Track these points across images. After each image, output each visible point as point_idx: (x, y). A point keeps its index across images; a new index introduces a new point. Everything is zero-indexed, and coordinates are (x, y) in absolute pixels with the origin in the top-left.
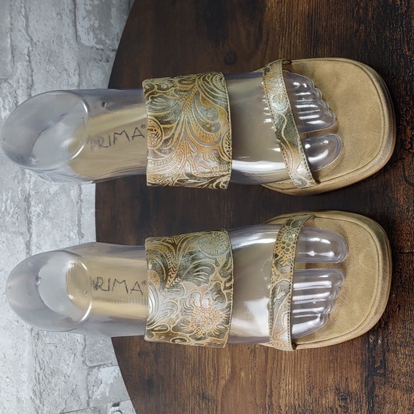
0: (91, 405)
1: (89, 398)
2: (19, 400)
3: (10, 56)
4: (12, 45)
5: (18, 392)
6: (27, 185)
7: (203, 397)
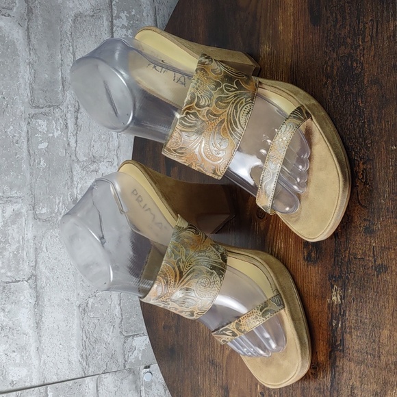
0: (127, 367)
1: (126, 361)
2: (70, 362)
3: (61, 87)
4: (62, 78)
5: (69, 356)
6: (75, 190)
7: (213, 364)
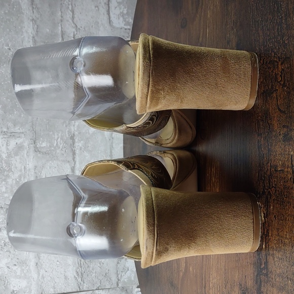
0: (120, 285)
1: (118, 280)
2: (66, 278)
4: (62, 31)
5: (65, 272)
6: (72, 128)
7: (172, 285)
